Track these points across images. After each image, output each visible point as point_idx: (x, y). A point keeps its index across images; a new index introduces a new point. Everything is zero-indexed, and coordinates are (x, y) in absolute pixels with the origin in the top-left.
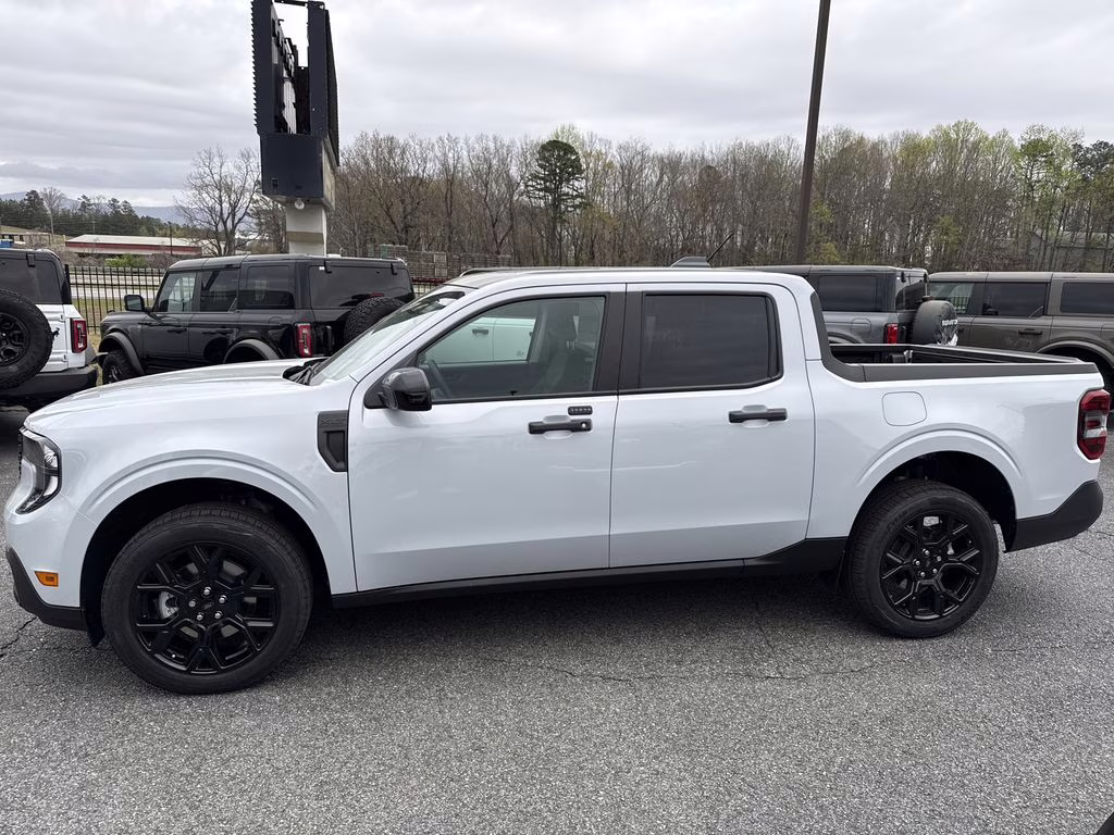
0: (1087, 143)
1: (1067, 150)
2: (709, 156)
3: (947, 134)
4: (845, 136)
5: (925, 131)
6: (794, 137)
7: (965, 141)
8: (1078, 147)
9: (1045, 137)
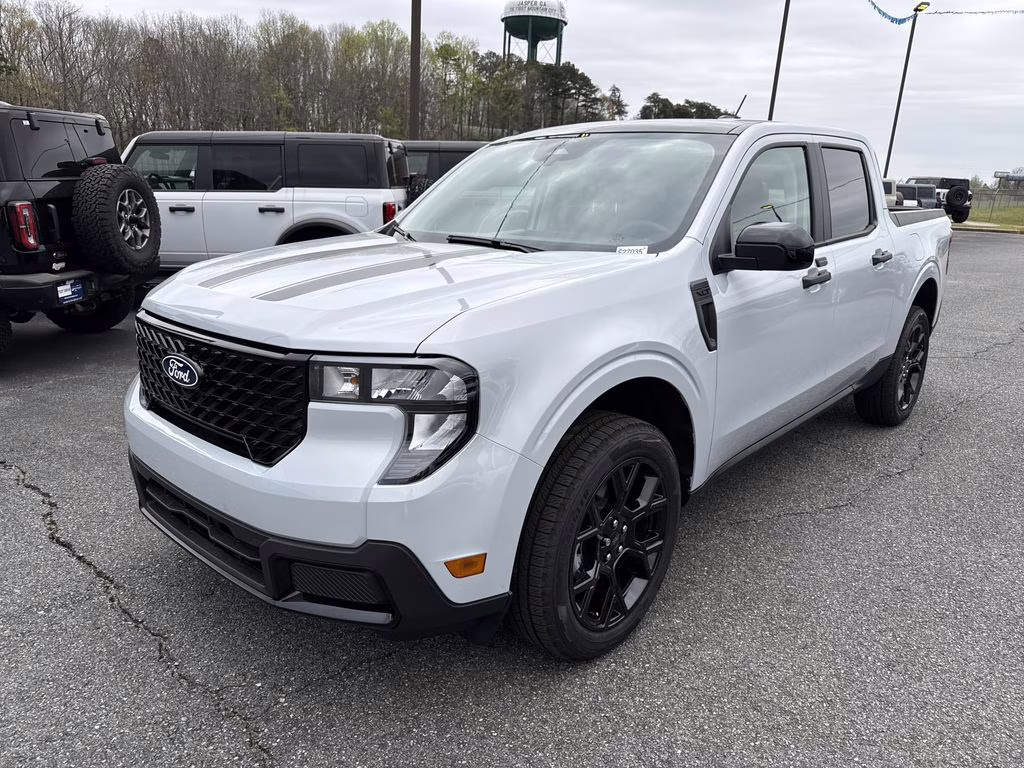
0: (482, 52)
1: (468, 56)
2: (151, 27)
3: (375, 31)
4: (290, 22)
5: (359, 26)
6: (241, 18)
7: (391, 39)
8: (475, 54)
9: (452, 43)
